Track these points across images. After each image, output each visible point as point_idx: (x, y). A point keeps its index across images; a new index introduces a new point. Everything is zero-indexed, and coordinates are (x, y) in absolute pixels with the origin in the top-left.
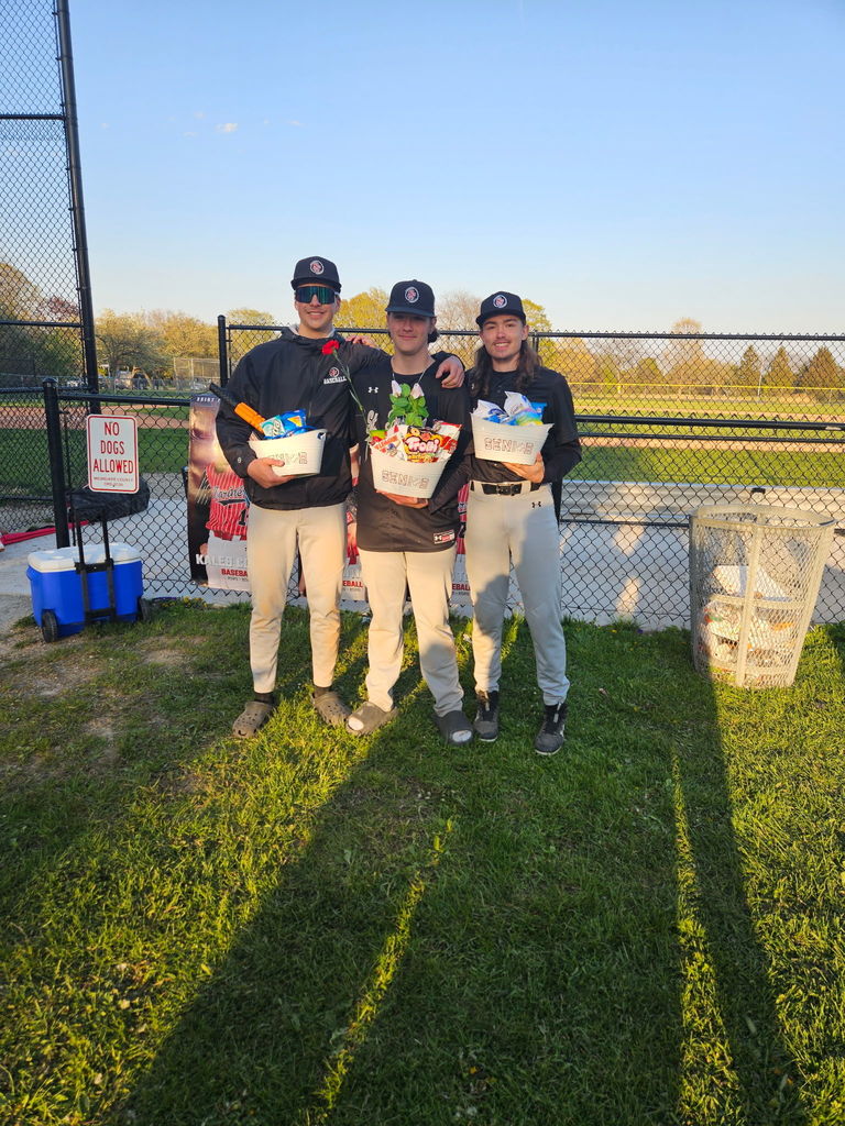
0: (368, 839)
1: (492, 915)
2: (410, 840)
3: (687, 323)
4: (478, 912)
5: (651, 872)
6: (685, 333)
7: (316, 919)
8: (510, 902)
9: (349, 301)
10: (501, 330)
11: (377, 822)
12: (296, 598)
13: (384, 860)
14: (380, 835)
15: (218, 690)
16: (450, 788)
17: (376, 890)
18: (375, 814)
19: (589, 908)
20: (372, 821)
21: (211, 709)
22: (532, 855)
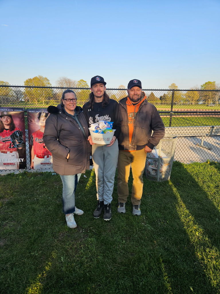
0: (68, 251)
1: (112, 269)
2: (81, 248)
3: (122, 86)
4: (108, 270)
5: (152, 243)
6: (121, 88)
7: (56, 286)
8: (116, 264)
9: (32, 79)
10: (99, 87)
11: (70, 244)
12: (30, 169)
13: (74, 258)
14: (71, 248)
15: (7, 205)
16: (90, 227)
17: (74, 270)
18: (68, 241)
19: (139, 260)
20: (68, 244)
21: (5, 212)
22: (119, 245)
